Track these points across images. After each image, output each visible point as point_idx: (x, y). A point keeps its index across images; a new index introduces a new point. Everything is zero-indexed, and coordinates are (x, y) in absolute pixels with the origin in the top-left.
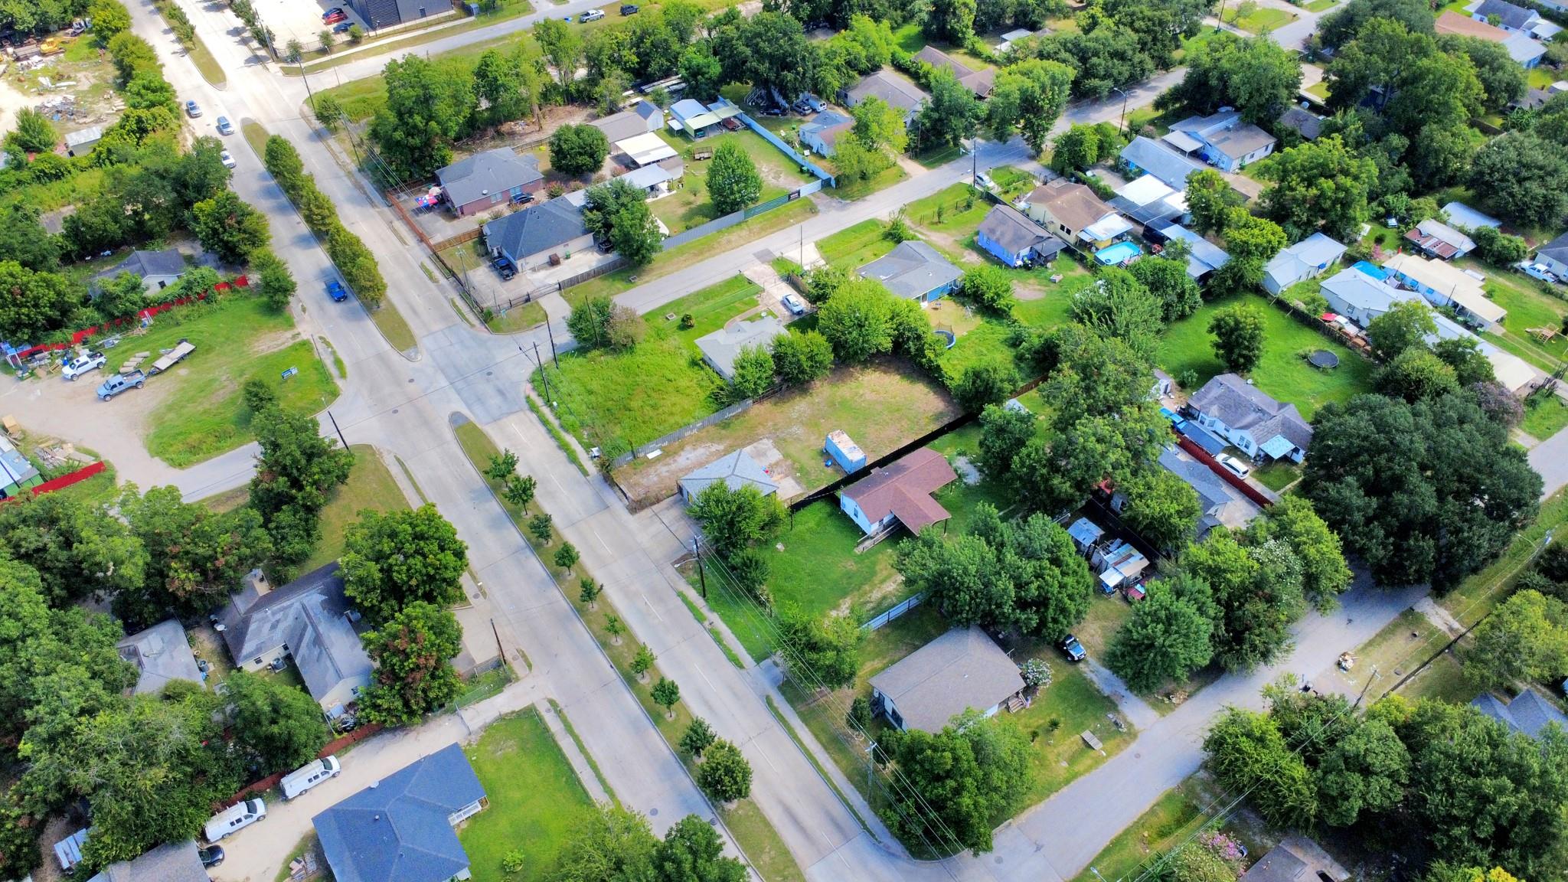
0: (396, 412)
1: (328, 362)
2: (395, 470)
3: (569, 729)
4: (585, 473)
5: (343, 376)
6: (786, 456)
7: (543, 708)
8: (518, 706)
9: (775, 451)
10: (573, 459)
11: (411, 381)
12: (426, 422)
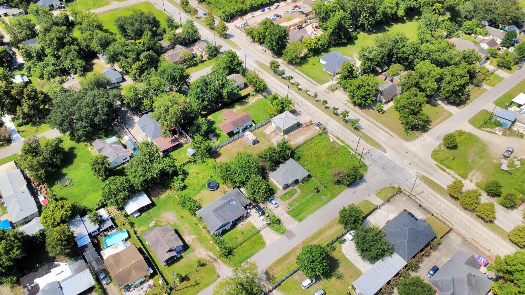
0: (407, 152)
1: (448, 170)
2: (391, 133)
3: (311, 82)
4: (331, 134)
5: (437, 165)
6: (270, 141)
7: (318, 85)
8: (324, 85)
9: (273, 142)
10: (338, 138)
11: (410, 164)
12: (393, 148)
